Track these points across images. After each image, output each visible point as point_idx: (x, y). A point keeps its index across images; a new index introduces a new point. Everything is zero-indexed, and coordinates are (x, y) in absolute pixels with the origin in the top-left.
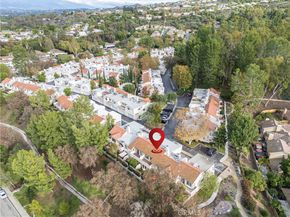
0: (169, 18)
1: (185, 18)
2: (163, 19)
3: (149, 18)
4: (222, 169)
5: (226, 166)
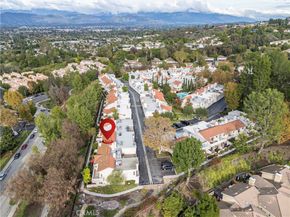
4: (155, 182)
5: (162, 182)
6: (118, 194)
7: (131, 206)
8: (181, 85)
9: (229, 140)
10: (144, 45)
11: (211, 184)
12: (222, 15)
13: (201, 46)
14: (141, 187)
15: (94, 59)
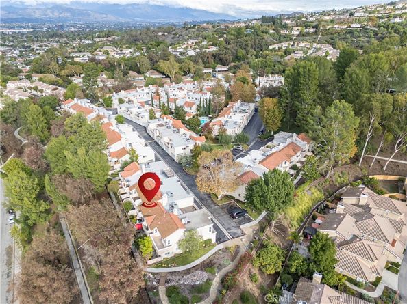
0: (326, 32)
1: (351, 32)
2: (316, 33)
3: (295, 32)
4: (234, 236)
5: (243, 234)
6: (198, 262)
7: (224, 271)
8: (194, 107)
9: (291, 168)
10: (107, 53)
11: (295, 223)
12: (195, 10)
13: (191, 53)
14: (221, 246)
15: (29, 77)
